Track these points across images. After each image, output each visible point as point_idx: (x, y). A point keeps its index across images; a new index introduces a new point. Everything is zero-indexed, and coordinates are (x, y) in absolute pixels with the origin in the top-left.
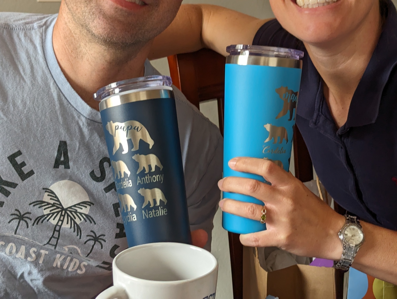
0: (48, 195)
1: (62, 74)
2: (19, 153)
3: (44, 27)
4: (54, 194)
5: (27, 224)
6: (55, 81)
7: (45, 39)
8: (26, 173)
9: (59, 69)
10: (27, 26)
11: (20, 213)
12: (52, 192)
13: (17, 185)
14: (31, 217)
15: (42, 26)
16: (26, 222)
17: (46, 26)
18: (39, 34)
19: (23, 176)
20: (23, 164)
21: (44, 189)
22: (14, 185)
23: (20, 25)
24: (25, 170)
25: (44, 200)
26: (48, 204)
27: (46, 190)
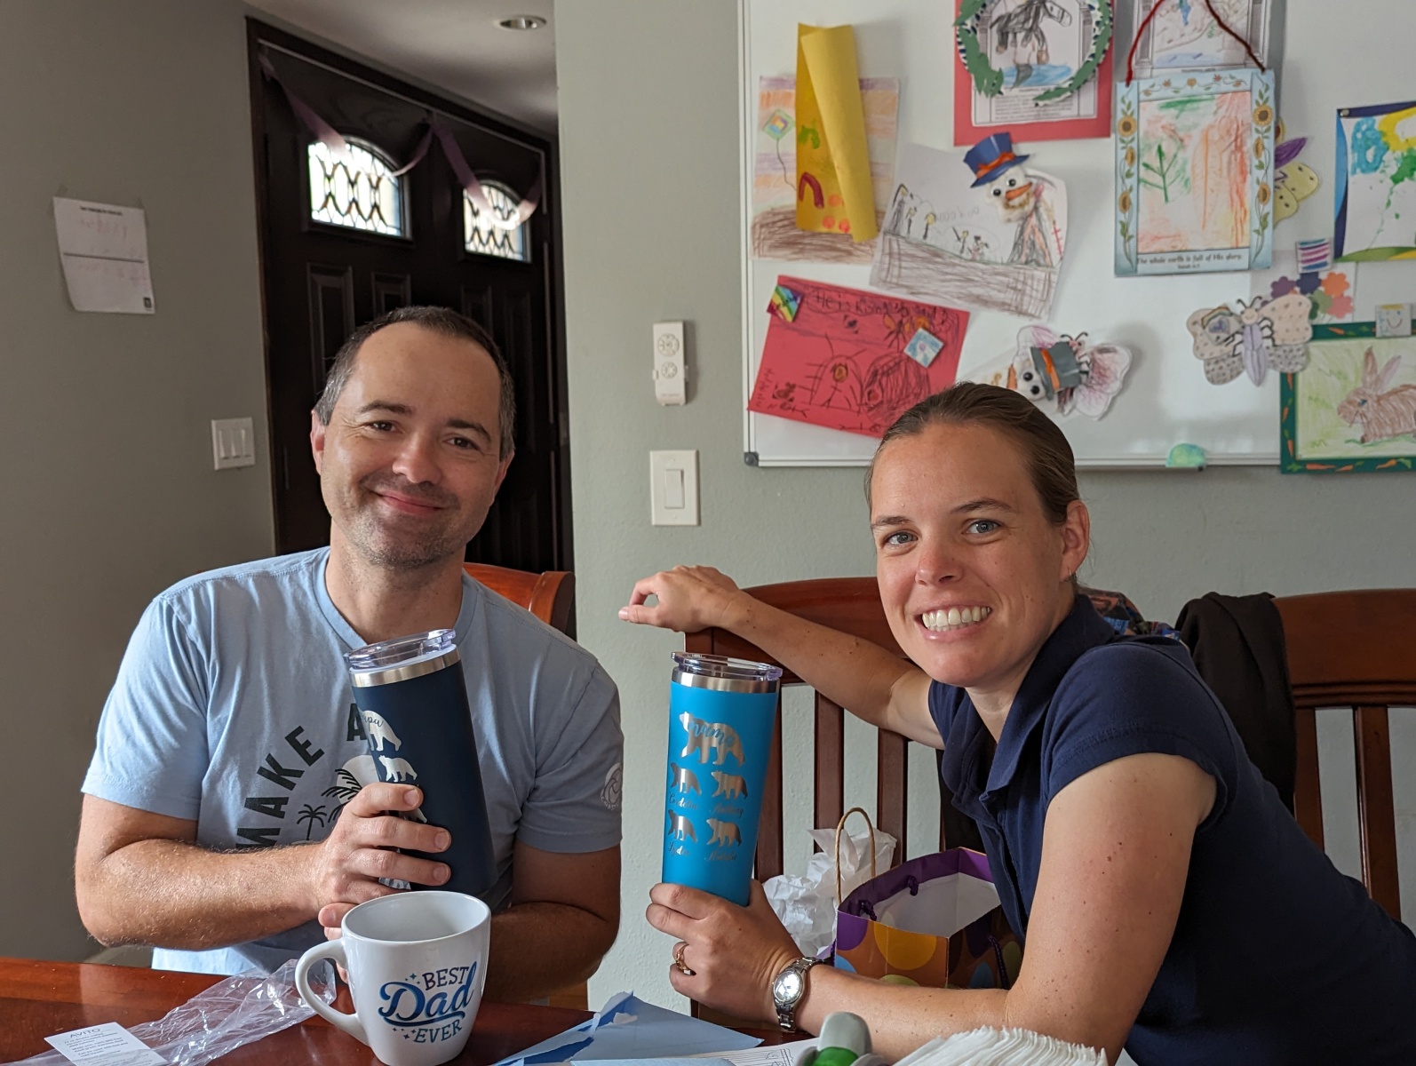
0: (343, 778)
1: (341, 617)
2: (300, 730)
3: (314, 564)
4: (351, 776)
5: (322, 821)
6: (334, 630)
7: (316, 579)
8: (312, 755)
9: (337, 612)
10: (292, 567)
11: (311, 809)
12: (348, 774)
13: (302, 772)
14: (325, 812)
15: (311, 563)
16: (320, 819)
17: (317, 562)
18: (307, 574)
19: (311, 760)
20: (308, 743)
21: (336, 771)
22: (298, 774)
23: (282, 568)
24: (311, 751)
25: (338, 785)
26: (346, 789)
27: (339, 771)
